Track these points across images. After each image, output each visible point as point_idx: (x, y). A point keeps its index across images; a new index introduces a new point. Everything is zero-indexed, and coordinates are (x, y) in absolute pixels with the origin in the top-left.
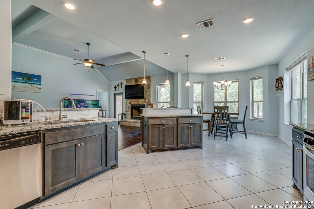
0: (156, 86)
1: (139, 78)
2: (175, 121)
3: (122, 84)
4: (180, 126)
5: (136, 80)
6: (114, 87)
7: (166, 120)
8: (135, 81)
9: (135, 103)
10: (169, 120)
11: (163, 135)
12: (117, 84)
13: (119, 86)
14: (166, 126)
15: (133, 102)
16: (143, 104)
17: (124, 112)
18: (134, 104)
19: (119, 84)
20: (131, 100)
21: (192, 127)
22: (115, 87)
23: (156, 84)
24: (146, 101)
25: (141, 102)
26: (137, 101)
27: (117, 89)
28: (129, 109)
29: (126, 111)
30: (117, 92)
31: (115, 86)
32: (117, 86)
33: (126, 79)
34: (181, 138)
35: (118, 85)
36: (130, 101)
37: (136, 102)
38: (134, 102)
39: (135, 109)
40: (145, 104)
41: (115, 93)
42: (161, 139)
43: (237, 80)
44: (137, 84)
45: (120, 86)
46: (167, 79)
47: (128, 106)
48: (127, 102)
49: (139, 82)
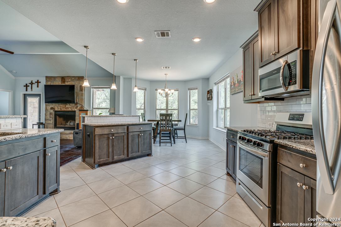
0: (92, 89)
1: (68, 77)
2: (126, 129)
3: (38, 82)
4: (130, 134)
5: (62, 79)
6: (24, 86)
7: (115, 128)
8: (61, 80)
9: (61, 109)
10: (118, 128)
11: (113, 146)
12: (30, 82)
13: (33, 85)
14: (115, 135)
15: (57, 107)
16: (73, 110)
17: (43, 120)
18: (60, 110)
19: (34, 82)
20: (54, 104)
21: (142, 134)
22: (26, 86)
23: (92, 87)
24: (77, 107)
25: (69, 107)
26: (64, 106)
27: (29, 88)
28: (50, 117)
29: (46, 120)
30: (29, 92)
31: (26, 84)
32: (30, 85)
33: (46, 77)
34: (131, 147)
35: (32, 83)
36: (52, 106)
37: (62, 108)
38: (59, 107)
39: (60, 116)
40: (76, 110)
41: (24, 94)
42: (111, 150)
43: (177, 89)
44: (64, 84)
45: (35, 86)
46: (113, 83)
47: (49, 113)
48: (48, 107)
49: (68, 82)
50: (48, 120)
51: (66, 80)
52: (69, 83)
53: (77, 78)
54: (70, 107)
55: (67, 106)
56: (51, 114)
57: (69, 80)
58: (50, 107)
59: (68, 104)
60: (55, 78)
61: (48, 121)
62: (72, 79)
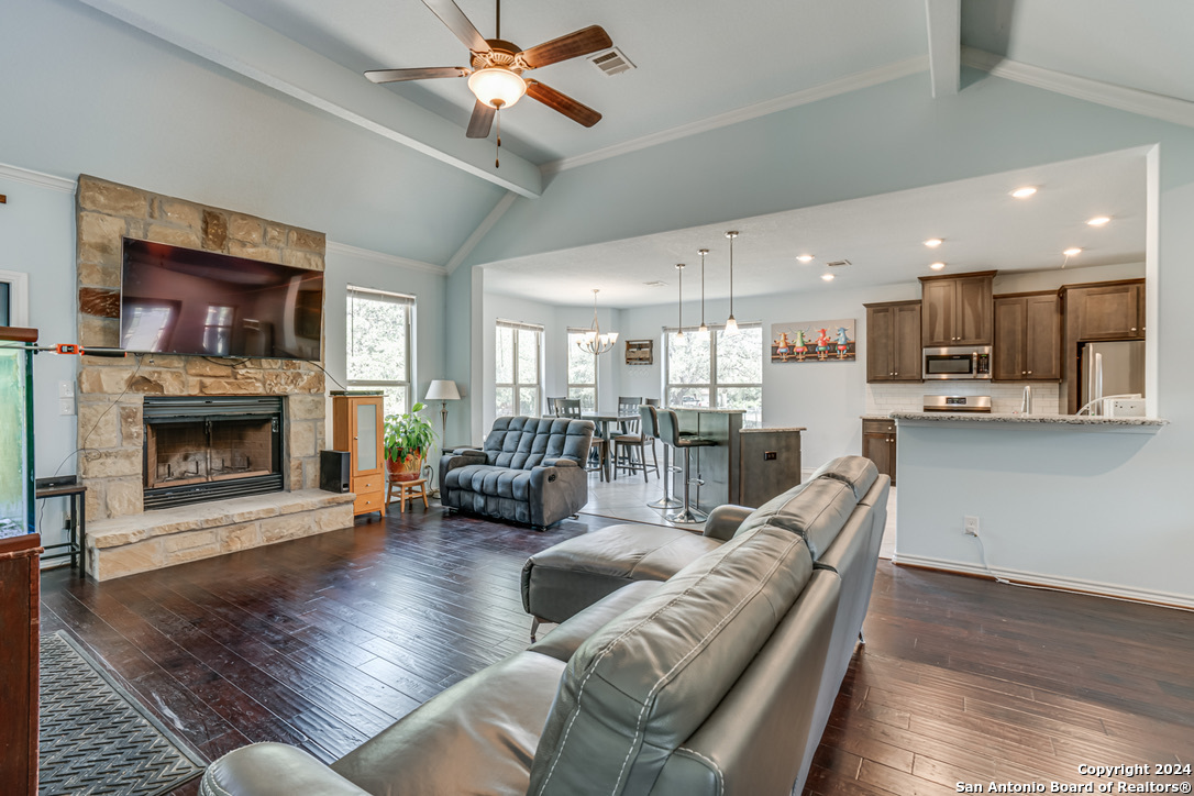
0: (349, 299)
1: (244, 216)
5: (205, 222)
8: (198, 224)
9: (203, 386)
15: (177, 375)
16: (277, 390)
18: (193, 392)
23: (349, 287)
28: (128, 437)
33: (81, 177)
36: (142, 372)
37: (208, 381)
40: (290, 389)
44: (219, 252)
47: (115, 410)
48: (102, 376)
49: (243, 244)
50: (108, 455)
51: (235, 231)
52: (251, 250)
53: (294, 236)
54: (260, 376)
55: (242, 372)
56: (127, 416)
57: (249, 233)
58: (126, 375)
59: (248, 364)
60: (156, 202)
61: (109, 461)
62: (265, 233)
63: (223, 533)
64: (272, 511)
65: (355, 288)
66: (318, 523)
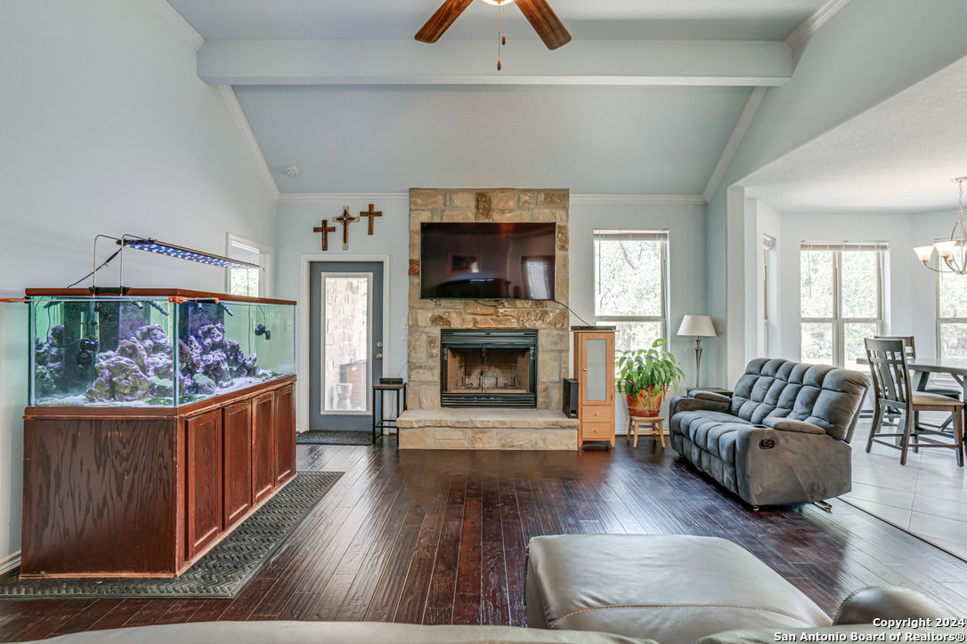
0: (597, 242)
1: (503, 190)
3: (371, 213)
5: (477, 201)
6: (316, 230)
8: (473, 203)
9: (475, 322)
12: (340, 214)
13: (351, 226)
15: (459, 314)
16: (528, 325)
17: (394, 367)
18: (470, 326)
19: (353, 213)
20: (444, 302)
22: (324, 229)
23: (596, 232)
24: (546, 313)
26: (490, 310)
27: (335, 238)
28: (431, 356)
29: (411, 366)
30: (336, 253)
31: (325, 222)
32: (339, 226)
33: (411, 189)
35: (346, 219)
36: (439, 312)
37: (478, 318)
38: (465, 316)
40: (538, 324)
41: (311, 263)
44: (486, 221)
45: (358, 228)
47: (424, 337)
48: (419, 316)
49: (503, 211)
50: (420, 367)
51: (497, 203)
52: (508, 215)
53: (542, 197)
54: (515, 314)
55: (501, 311)
56: (431, 342)
57: (507, 202)
58: (430, 315)
59: (506, 304)
60: (448, 194)
61: (421, 371)
62: (519, 198)
63: (470, 433)
64: (504, 423)
65: (602, 232)
66: (544, 440)
